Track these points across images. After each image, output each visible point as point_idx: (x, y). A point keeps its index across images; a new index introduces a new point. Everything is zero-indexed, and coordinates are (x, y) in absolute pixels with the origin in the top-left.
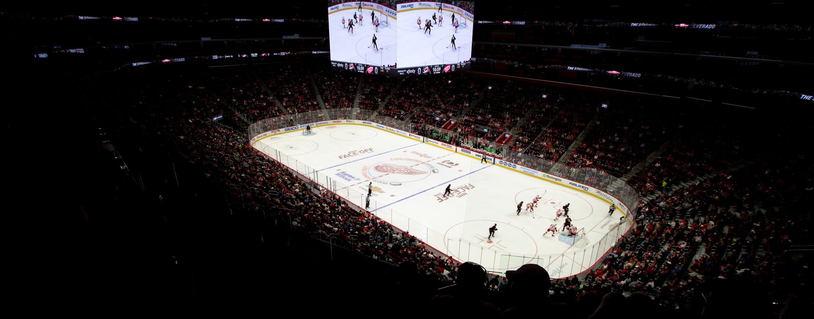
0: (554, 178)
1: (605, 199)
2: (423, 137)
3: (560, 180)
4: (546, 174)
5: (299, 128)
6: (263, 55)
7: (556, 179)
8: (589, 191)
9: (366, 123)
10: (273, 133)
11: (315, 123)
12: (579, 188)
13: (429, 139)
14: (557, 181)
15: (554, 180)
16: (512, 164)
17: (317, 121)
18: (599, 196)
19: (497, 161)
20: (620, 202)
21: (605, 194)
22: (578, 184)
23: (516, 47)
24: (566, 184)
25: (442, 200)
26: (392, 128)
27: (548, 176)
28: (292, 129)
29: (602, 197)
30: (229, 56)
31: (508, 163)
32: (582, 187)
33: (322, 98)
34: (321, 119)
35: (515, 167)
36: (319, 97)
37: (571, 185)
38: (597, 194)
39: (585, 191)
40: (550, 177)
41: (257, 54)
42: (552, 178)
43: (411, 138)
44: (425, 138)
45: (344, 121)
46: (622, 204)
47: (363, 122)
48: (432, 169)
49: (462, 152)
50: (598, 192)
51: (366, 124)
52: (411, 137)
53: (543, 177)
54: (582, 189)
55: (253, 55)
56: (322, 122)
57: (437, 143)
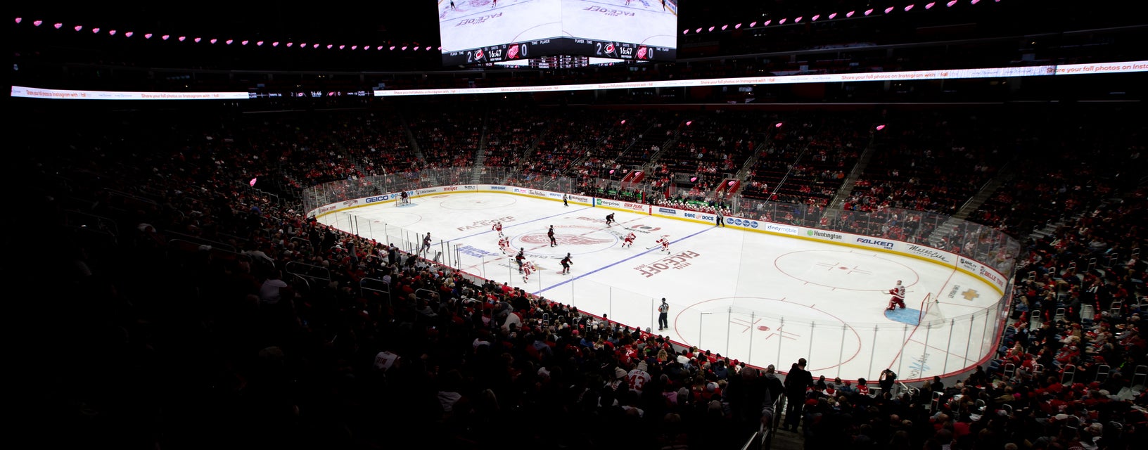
0: (828, 235)
1: (929, 257)
2: (592, 198)
3: (840, 237)
4: (813, 230)
5: (390, 198)
6: (331, 94)
7: (832, 237)
8: (894, 249)
9: (496, 188)
10: (347, 206)
11: (414, 191)
12: (876, 246)
13: (603, 200)
14: (835, 240)
15: (829, 239)
16: (750, 221)
17: (418, 188)
18: (915, 254)
20: (960, 257)
21: (927, 248)
22: (873, 239)
23: (723, 61)
24: (850, 242)
25: (650, 275)
26: (539, 191)
27: (816, 233)
28: (378, 199)
29: (922, 255)
30: (276, 95)
31: (742, 220)
32: (882, 244)
33: (425, 156)
34: (425, 185)
35: (755, 225)
36: (420, 156)
37: (860, 243)
38: (912, 252)
39: (888, 250)
40: (820, 235)
41: (320, 94)
42: (824, 235)
44: (596, 199)
45: (461, 187)
46: (966, 259)
47: (493, 188)
48: (618, 236)
49: (660, 213)
50: (913, 248)
51: (496, 190)
52: (573, 200)
53: (807, 236)
54: (882, 247)
55: (314, 94)
56: (426, 189)
57: (617, 204)
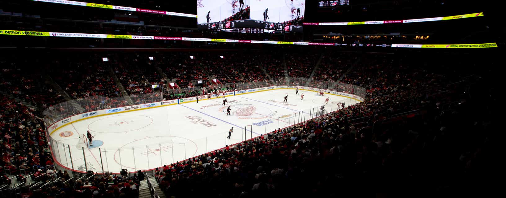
3: (264, 89)
7: (263, 89)
9: (87, 115)
14: (263, 90)
15: (262, 90)
19: (236, 92)
31: (242, 91)
35: (245, 91)
43: (165, 106)
47: (83, 116)
51: (87, 117)
52: (164, 104)
57: (192, 99)
